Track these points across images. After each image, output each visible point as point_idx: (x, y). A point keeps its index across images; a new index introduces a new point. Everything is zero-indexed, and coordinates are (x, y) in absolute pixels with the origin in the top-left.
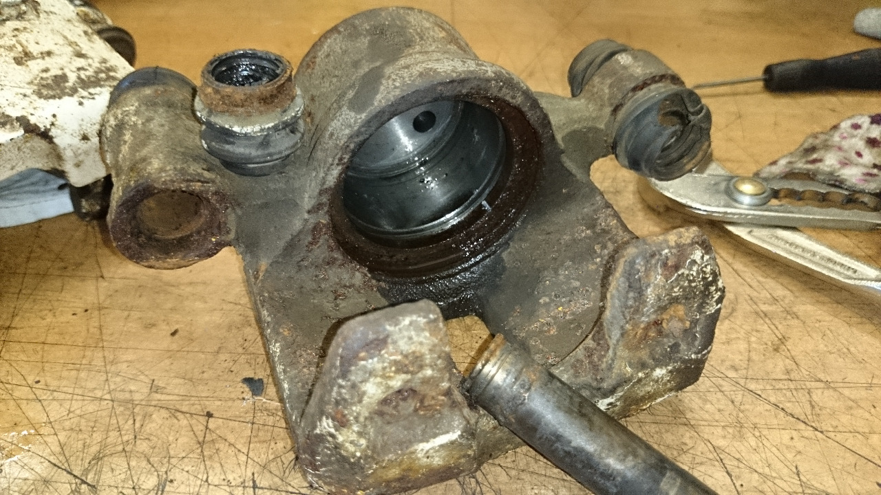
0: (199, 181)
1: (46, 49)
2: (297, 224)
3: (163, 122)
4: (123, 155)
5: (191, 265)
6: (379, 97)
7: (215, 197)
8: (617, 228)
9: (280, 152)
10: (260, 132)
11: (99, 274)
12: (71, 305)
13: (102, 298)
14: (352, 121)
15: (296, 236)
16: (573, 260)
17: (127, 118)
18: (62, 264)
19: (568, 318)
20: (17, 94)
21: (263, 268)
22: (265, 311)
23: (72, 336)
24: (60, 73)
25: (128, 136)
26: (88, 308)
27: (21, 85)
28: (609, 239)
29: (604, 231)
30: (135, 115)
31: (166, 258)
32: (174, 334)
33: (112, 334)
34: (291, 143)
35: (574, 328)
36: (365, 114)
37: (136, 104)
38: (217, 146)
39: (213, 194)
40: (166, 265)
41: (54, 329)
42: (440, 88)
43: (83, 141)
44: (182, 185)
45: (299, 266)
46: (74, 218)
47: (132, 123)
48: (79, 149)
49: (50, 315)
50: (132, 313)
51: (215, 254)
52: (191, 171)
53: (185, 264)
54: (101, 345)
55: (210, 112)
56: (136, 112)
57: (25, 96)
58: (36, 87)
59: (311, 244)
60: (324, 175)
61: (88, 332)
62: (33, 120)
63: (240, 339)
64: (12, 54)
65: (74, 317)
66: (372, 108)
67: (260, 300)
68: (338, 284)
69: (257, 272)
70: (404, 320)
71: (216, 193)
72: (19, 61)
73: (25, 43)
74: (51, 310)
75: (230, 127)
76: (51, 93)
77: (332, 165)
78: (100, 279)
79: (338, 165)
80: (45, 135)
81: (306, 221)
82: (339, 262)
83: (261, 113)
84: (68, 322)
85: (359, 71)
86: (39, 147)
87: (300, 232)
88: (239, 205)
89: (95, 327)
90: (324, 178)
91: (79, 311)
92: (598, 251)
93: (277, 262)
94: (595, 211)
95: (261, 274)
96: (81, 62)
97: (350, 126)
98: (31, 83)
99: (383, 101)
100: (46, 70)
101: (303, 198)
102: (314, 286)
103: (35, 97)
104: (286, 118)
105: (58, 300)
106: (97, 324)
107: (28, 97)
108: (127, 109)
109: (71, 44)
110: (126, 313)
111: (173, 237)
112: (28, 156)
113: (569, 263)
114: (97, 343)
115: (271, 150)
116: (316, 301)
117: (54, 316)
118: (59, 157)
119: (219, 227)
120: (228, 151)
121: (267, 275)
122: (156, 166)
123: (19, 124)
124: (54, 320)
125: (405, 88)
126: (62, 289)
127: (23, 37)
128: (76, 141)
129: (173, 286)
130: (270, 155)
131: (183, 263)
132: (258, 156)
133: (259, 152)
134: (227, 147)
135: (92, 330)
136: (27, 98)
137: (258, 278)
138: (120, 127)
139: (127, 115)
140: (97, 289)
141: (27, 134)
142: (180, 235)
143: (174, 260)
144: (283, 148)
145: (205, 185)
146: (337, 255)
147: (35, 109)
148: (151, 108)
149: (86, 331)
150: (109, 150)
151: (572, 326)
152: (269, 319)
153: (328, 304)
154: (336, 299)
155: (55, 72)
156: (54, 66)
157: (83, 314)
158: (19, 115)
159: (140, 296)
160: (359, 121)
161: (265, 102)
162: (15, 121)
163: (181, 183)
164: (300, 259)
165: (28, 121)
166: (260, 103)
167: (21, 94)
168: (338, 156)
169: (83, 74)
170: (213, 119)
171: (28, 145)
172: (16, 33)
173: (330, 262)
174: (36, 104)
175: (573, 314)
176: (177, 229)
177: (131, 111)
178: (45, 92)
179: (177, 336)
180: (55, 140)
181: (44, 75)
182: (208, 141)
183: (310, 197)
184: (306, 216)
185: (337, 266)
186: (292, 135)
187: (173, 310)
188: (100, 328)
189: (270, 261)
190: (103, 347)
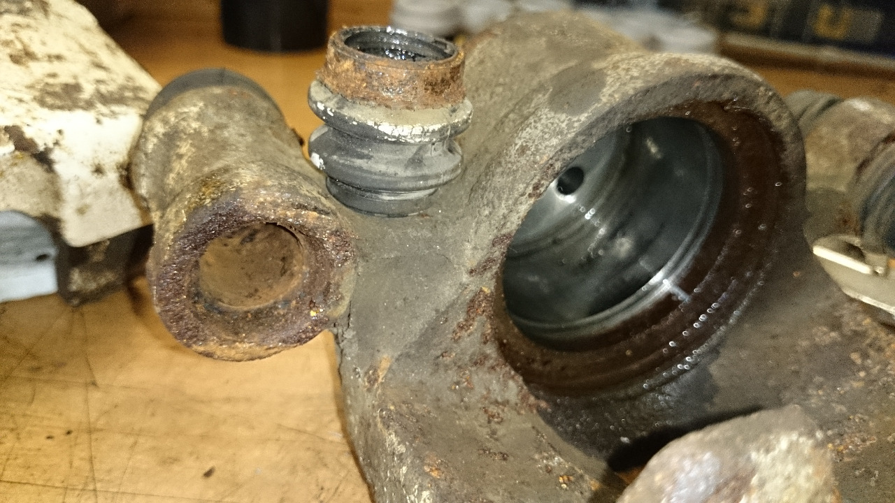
0: (315, 209)
1: (55, 51)
2: (447, 292)
3: (242, 131)
4: (178, 174)
5: (269, 355)
6: (606, 91)
7: (333, 239)
8: (875, 329)
9: (437, 176)
10: (421, 136)
11: (89, 380)
12: (45, 423)
13: (93, 415)
14: (564, 125)
15: (443, 313)
16: (824, 373)
17: (184, 124)
18: (35, 364)
19: (846, 459)
20: (9, 97)
21: (385, 365)
22: (393, 436)
23: (45, 471)
24: (71, 81)
25: (185, 148)
26: (72, 428)
27: (17, 88)
28: (870, 345)
29: (856, 333)
30: (197, 120)
31: (235, 342)
32: (208, 474)
33: (109, 471)
34: (451, 166)
35: (862, 476)
36: (586, 115)
37: (201, 104)
38: (341, 161)
39: (331, 234)
40: (233, 353)
41: (16, 459)
42: (697, 84)
43: (96, 175)
44: (289, 213)
45: (437, 365)
46: (54, 302)
47: (192, 131)
48: (89, 185)
49: (11, 436)
50: (141, 440)
51: (311, 338)
52: (304, 191)
53: (262, 353)
54: (91, 487)
55: (343, 101)
56: (200, 115)
57: (21, 101)
58: (37, 94)
59: (461, 328)
60: (506, 211)
61: (71, 467)
62: (29, 133)
63: (313, 487)
64: (8, 51)
65: (49, 441)
66: (599, 105)
67: (381, 417)
68: (486, 399)
69: (375, 371)
70: (778, 441)
71: (335, 233)
72: (15, 59)
73: (26, 41)
74: (12, 430)
75: (375, 124)
76: (58, 103)
77: (523, 195)
78: (91, 388)
79: (530, 196)
80: (44, 159)
81: (464, 287)
82: (491, 362)
83: (426, 105)
84: (39, 449)
85: (542, 74)
86: (32, 176)
87: (452, 305)
88: (364, 256)
89: (82, 459)
90: (505, 217)
91: (57, 432)
92: (859, 361)
93: (408, 356)
94: (834, 306)
95: (381, 374)
96: (101, 74)
97: (561, 133)
98: (31, 87)
99: (616, 96)
100: (54, 75)
101: (462, 251)
102: (455, 398)
103: (35, 105)
104: (456, 121)
105: (24, 415)
106: (84, 454)
107: (27, 103)
108: (186, 110)
109: (89, 53)
110: (131, 440)
111: (245, 309)
112: (13, 188)
113: (818, 379)
114: (86, 484)
115: (426, 171)
116: (463, 423)
117: (18, 439)
118: (57, 196)
119: (326, 292)
120: (360, 169)
121: (390, 375)
122: (248, 179)
123: (8, 136)
124: (17, 445)
125: (649, 79)
126: (33, 399)
127: (25, 34)
128: (86, 174)
129: (202, 402)
130: (425, 178)
131: (259, 350)
132: (407, 178)
133: (409, 173)
134: (359, 162)
135: (76, 463)
136: (23, 105)
137: (376, 380)
138: (171, 138)
139: (184, 119)
140: (86, 401)
141: (17, 153)
142: (258, 306)
143: (246, 345)
144: (441, 170)
145: (323, 216)
146: (491, 350)
147: (34, 118)
148: (224, 112)
149: (68, 465)
150: (147, 174)
151: (857, 473)
152: (402, 449)
153: (481, 429)
154: (489, 422)
155: (65, 78)
156: (65, 74)
157: (63, 437)
158: (10, 124)
159: (153, 415)
160: (576, 125)
161: (433, 89)
162: (3, 132)
163: (288, 208)
164: (439, 353)
165: (22, 133)
166: (426, 89)
167: (16, 99)
168: (535, 181)
169: (103, 89)
170: (346, 112)
171: (16, 170)
172: (16, 28)
173: (479, 361)
174: (35, 114)
175: (852, 454)
176: (250, 296)
177: (192, 114)
178: (49, 100)
179: (212, 478)
180: (57, 167)
181: (51, 81)
182: (325, 155)
183: (475, 248)
184: (465, 278)
185: (485, 369)
186: (450, 154)
187: (204, 437)
188: (91, 460)
189: (396, 355)
190: (95, 490)
